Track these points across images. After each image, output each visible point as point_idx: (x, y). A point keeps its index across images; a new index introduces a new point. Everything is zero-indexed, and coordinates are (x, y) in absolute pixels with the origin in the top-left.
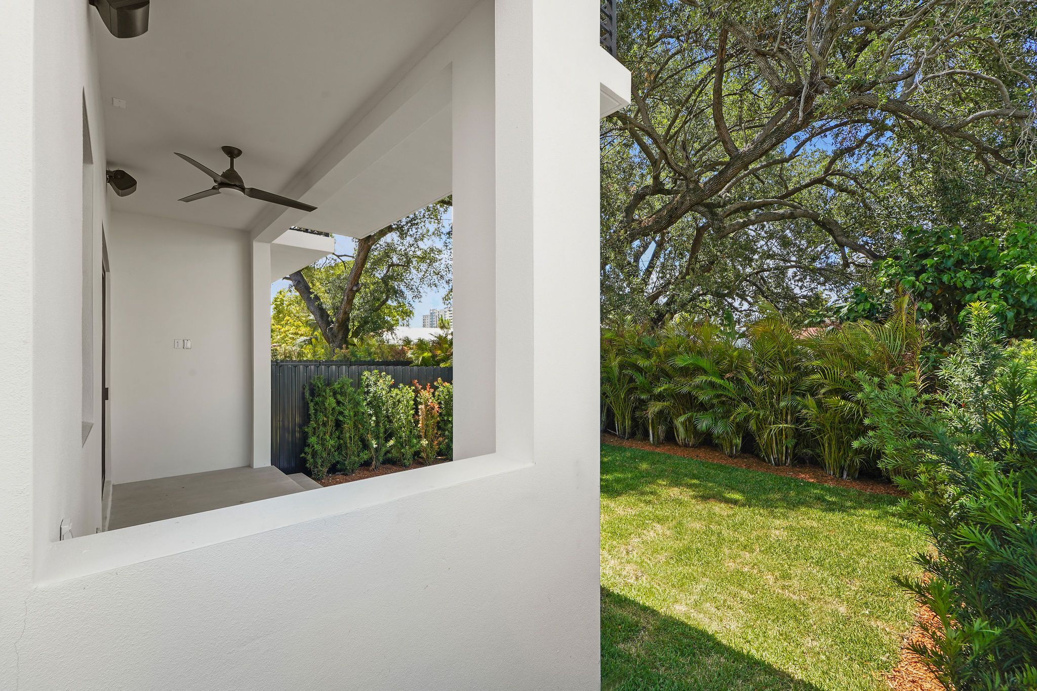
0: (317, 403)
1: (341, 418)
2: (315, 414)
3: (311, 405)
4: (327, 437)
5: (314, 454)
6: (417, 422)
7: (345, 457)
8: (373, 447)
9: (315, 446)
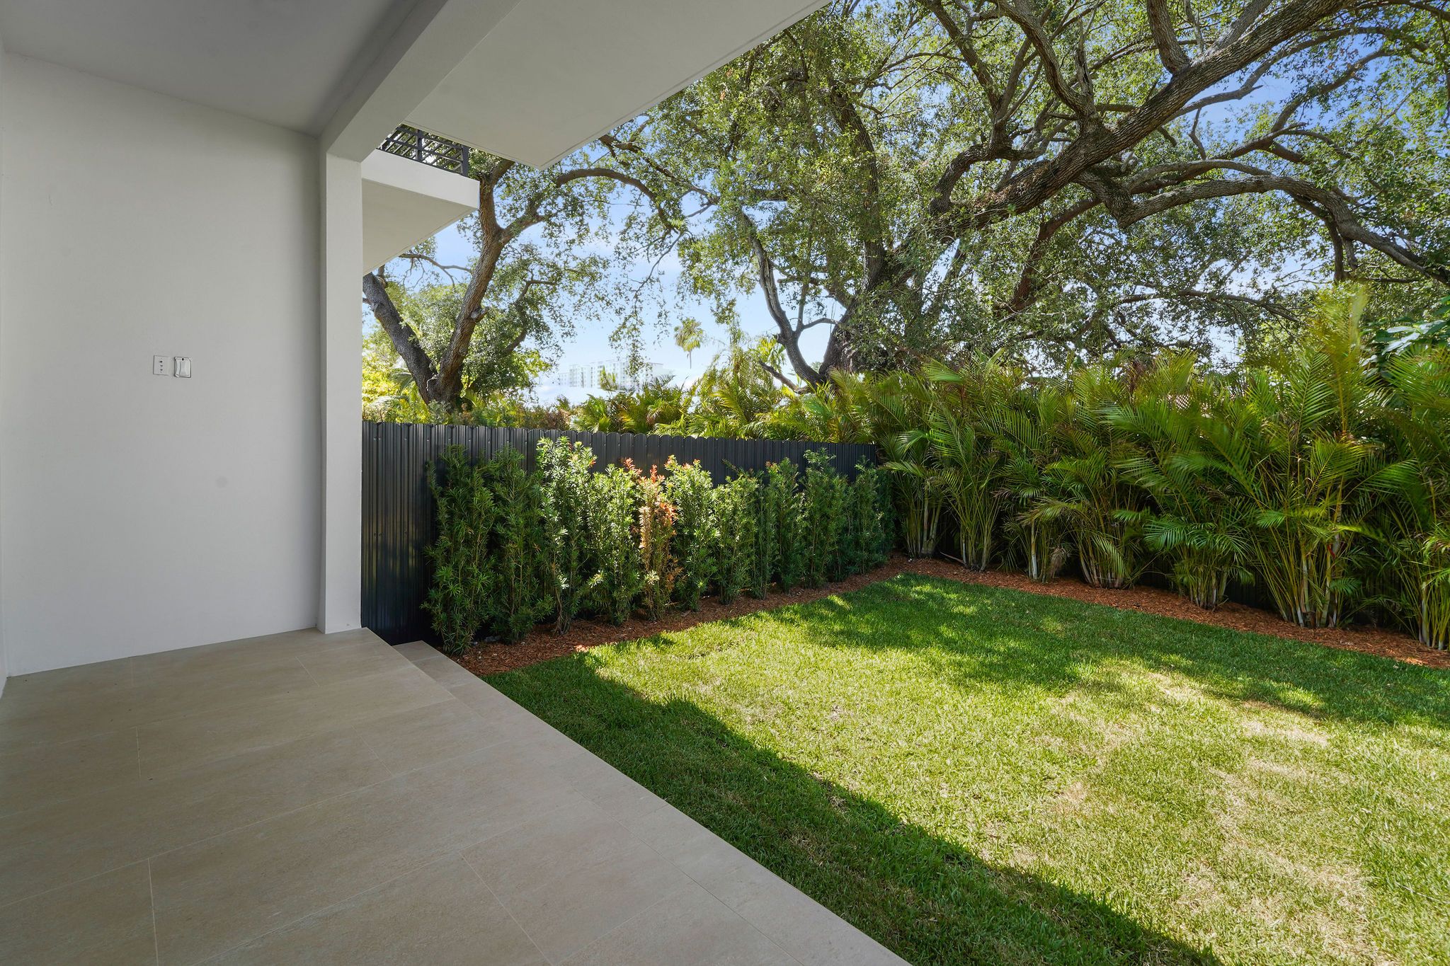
0: (452, 500)
1: (500, 530)
2: (450, 522)
3: (442, 503)
4: (474, 568)
5: (448, 603)
6: (637, 538)
7: (506, 608)
8: (559, 587)
9: (451, 587)
